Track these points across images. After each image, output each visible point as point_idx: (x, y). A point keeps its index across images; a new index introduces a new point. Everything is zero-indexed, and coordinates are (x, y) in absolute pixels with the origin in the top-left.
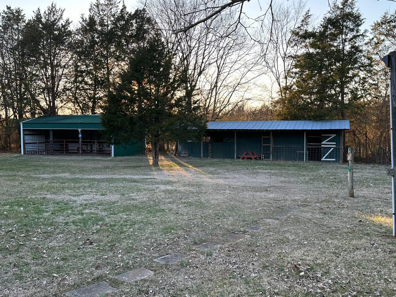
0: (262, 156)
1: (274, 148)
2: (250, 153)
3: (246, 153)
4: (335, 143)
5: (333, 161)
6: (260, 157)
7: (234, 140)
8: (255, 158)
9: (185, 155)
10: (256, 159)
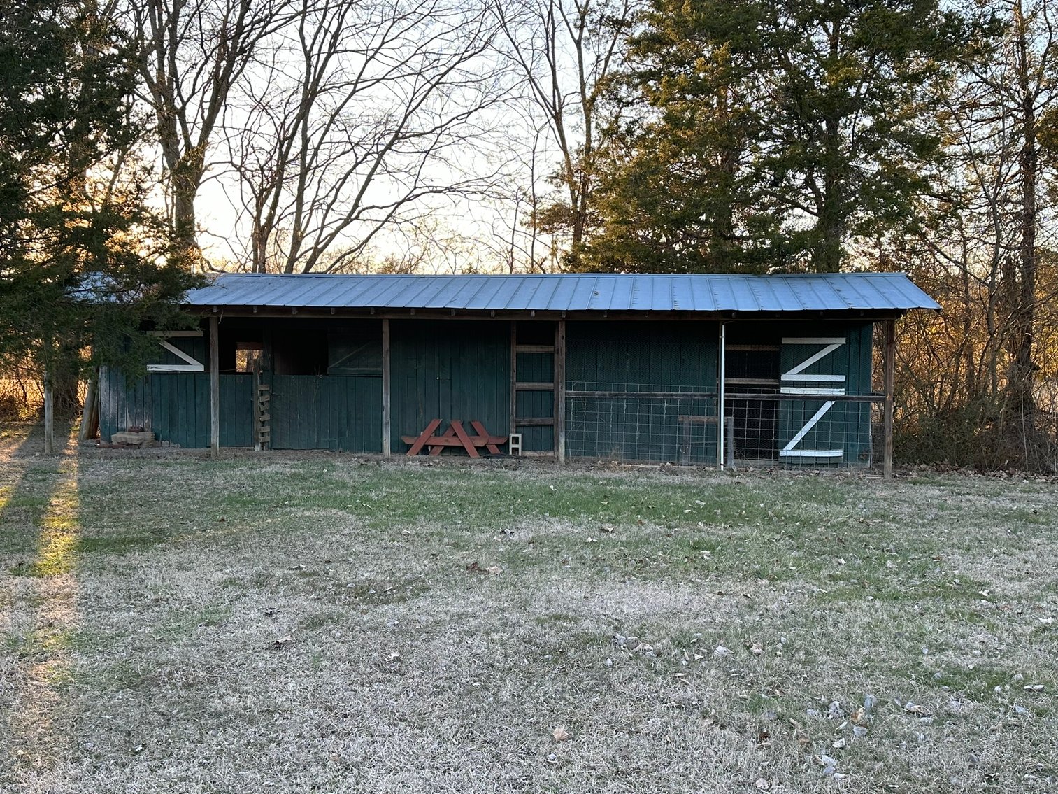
0: (516, 440)
1: (575, 405)
2: (457, 426)
3: (435, 424)
4: (841, 378)
5: (834, 463)
6: (502, 441)
7: (380, 364)
8: (477, 448)
9: (134, 438)
10: (483, 451)
